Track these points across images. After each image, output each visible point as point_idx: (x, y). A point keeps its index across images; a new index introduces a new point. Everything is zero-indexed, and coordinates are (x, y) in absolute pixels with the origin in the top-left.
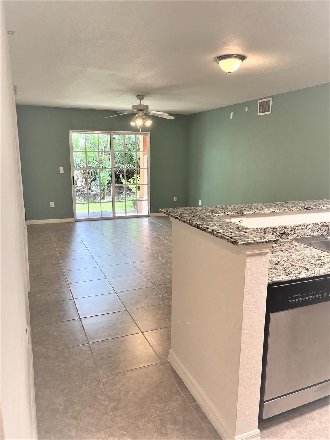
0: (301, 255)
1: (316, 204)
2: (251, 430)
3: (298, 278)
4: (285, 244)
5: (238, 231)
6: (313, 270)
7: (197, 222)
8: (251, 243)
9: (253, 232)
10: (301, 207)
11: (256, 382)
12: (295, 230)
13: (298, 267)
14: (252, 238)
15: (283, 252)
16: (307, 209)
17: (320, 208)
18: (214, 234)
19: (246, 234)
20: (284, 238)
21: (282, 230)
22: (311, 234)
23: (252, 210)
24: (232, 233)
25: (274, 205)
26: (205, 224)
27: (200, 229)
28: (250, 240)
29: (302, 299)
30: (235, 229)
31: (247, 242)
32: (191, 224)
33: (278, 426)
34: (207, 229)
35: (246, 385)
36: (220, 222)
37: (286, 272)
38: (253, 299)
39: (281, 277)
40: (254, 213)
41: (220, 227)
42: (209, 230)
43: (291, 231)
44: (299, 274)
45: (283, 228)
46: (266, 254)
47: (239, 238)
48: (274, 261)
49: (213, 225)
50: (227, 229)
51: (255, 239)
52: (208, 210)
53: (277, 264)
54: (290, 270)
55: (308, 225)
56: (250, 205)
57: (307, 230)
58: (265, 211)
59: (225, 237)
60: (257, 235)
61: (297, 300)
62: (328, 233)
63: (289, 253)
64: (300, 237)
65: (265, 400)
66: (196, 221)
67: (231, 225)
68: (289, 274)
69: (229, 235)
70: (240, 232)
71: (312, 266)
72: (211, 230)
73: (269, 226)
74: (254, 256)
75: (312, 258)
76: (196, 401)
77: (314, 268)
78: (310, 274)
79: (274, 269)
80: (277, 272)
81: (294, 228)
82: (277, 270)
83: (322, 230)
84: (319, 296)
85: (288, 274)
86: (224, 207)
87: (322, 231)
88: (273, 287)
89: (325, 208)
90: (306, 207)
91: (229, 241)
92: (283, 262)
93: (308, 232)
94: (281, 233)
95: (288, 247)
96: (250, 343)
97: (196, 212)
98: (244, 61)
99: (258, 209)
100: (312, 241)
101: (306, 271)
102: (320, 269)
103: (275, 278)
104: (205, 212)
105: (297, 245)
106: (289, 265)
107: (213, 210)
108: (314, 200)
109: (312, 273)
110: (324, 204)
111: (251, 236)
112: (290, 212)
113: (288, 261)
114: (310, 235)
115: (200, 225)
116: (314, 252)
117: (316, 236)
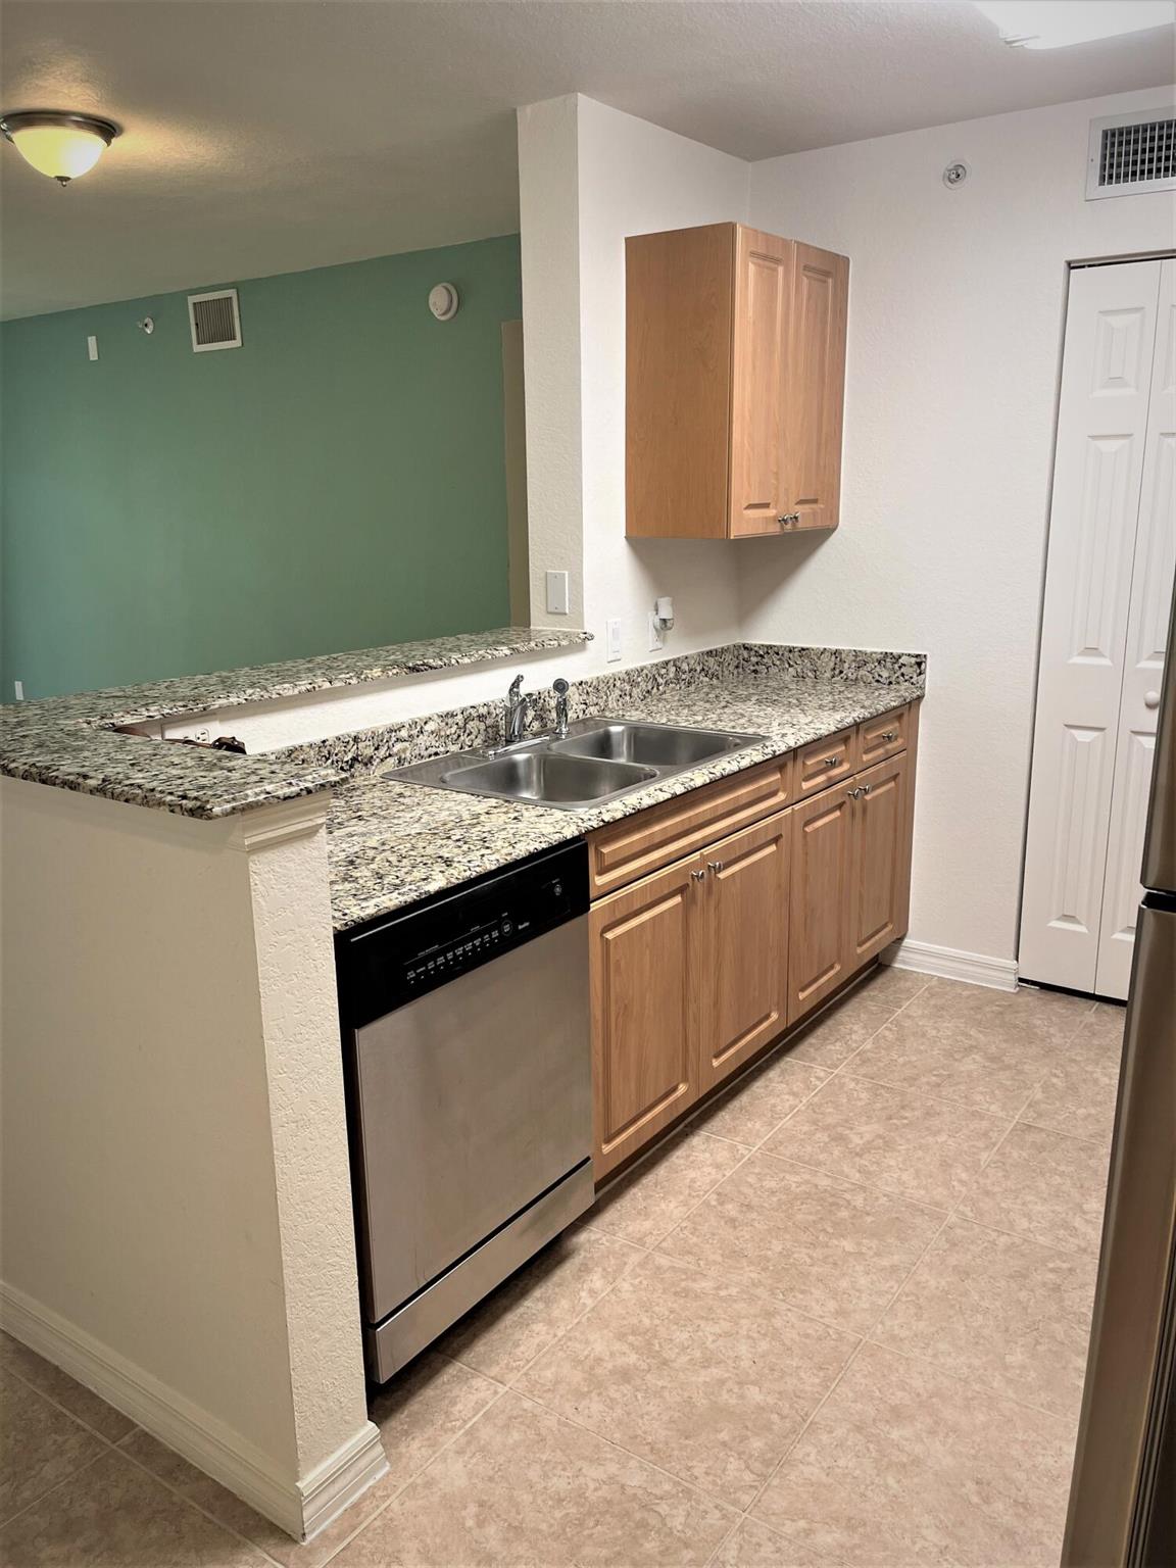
0: (423, 820)
1: (438, 650)
2: (349, 1436)
3: (425, 893)
4: (363, 793)
5: (203, 771)
6: (465, 860)
7: (32, 760)
8: (257, 802)
9: (256, 766)
10: (395, 664)
11: (341, 1269)
12: (390, 744)
13: (419, 860)
14: (256, 787)
15: (363, 822)
16: (415, 669)
17: (453, 661)
18: (113, 793)
19: (235, 775)
20: (357, 774)
21: (349, 747)
22: (438, 750)
23: (234, 691)
24: (181, 778)
25: (308, 668)
26: (69, 761)
27: (54, 784)
28: (252, 795)
29: (446, 958)
30: (190, 763)
31: (244, 802)
32: (9, 771)
33: (432, 1386)
34: (80, 780)
35: (311, 1294)
36: (128, 748)
37: (385, 882)
38: (292, 994)
39: (372, 902)
40: (244, 702)
41: (132, 765)
42: (92, 782)
43: (377, 749)
44: (424, 879)
45: (352, 743)
46: (310, 833)
47: (211, 793)
48: (340, 854)
49: (102, 761)
50: (159, 768)
51: (269, 788)
52: (67, 708)
53: (352, 862)
54: (398, 874)
55: (426, 723)
56: (224, 674)
57: (425, 738)
58: (281, 692)
59: (158, 796)
60: (273, 772)
61: (431, 965)
62: (485, 741)
63: (384, 821)
64: (406, 765)
65: (379, 1318)
66: (31, 755)
67: (171, 752)
68: (396, 887)
69: (173, 788)
70: (211, 771)
71: (460, 847)
72: (98, 779)
73: (304, 740)
74: (272, 849)
75: (453, 823)
76: (134, 1426)
77: (465, 853)
78: (459, 873)
79: (345, 880)
80: (358, 890)
81: (387, 736)
82: (356, 880)
83: (468, 731)
84: (490, 936)
85: (392, 888)
86: (129, 691)
87: (469, 735)
88: (353, 940)
89: (466, 660)
90: (411, 665)
91: (177, 809)
92: (371, 853)
93: (428, 744)
94: (346, 759)
95: (379, 804)
96: (305, 1149)
97: (19, 724)
98: (113, 140)
99: (259, 687)
100: (446, 772)
101: (444, 868)
102: (483, 851)
103: (353, 909)
104: (59, 719)
105: (402, 790)
106: (390, 859)
107: (90, 706)
108: (432, 641)
109: (462, 868)
110: (462, 649)
111: (254, 778)
112: (366, 687)
113: (385, 847)
114: (436, 754)
115: (48, 768)
116: (459, 804)
117: (455, 755)
